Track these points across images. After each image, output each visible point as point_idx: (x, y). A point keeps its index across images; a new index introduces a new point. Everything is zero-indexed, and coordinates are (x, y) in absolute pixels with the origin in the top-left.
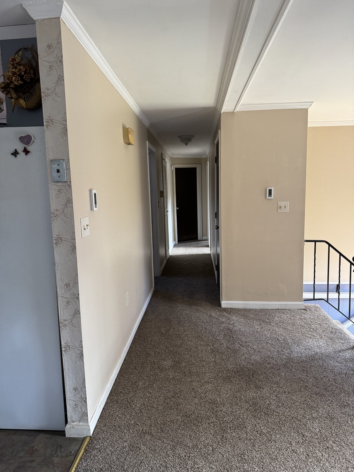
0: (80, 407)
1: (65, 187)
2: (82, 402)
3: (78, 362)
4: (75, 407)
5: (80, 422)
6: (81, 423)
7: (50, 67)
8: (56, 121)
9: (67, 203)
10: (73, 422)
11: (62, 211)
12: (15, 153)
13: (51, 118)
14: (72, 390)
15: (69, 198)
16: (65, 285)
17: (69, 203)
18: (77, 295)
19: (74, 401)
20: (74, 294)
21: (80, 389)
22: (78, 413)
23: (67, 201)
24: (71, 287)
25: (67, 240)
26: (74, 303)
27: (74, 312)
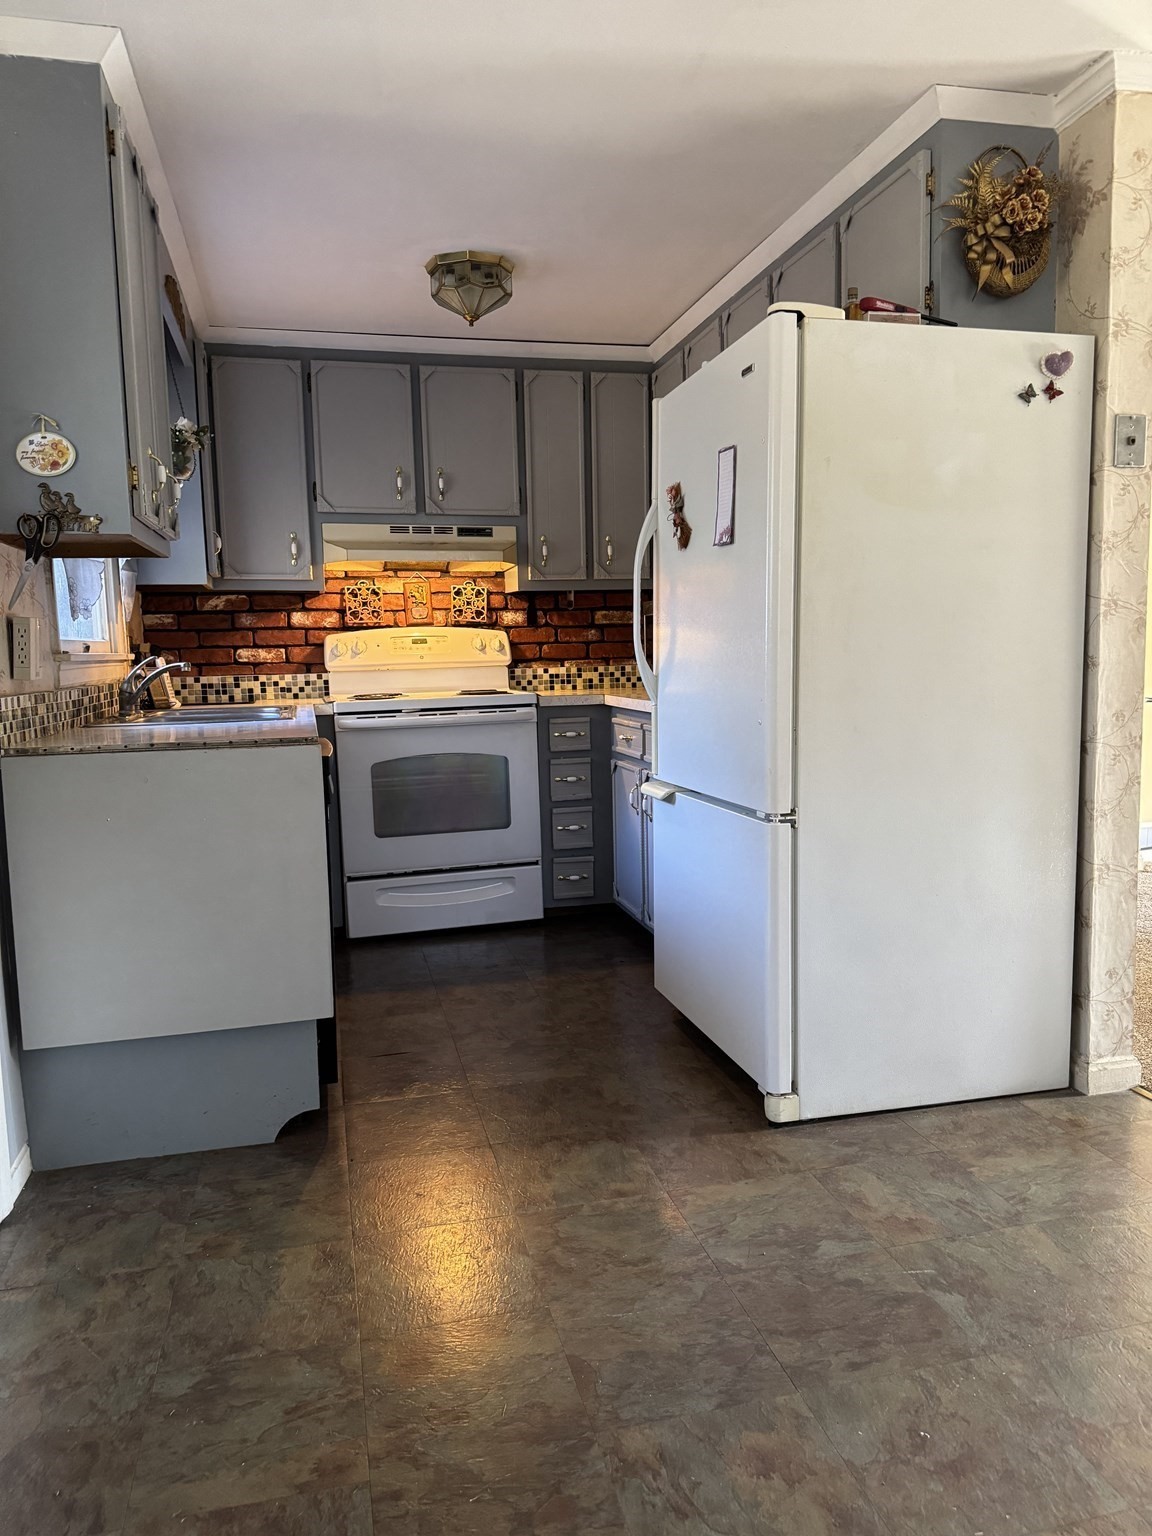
0: (1117, 1018)
1: (1139, 479)
2: (1122, 1004)
3: (1124, 904)
4: (1106, 1018)
5: (1114, 1055)
6: (1117, 1058)
7: (1136, 201)
8: (1135, 326)
9: (1137, 517)
10: (1100, 1057)
11: (1124, 535)
12: (1027, 395)
13: (1126, 318)
14: (1103, 976)
15: (1143, 505)
16: (1114, 715)
17: (1143, 517)
18: (1138, 739)
19: (1105, 1003)
20: (1131, 735)
21: (1121, 972)
22: (1111, 1032)
23: (1139, 512)
24: (1126, 719)
25: (1130, 606)
26: (1128, 759)
27: (1126, 781)
